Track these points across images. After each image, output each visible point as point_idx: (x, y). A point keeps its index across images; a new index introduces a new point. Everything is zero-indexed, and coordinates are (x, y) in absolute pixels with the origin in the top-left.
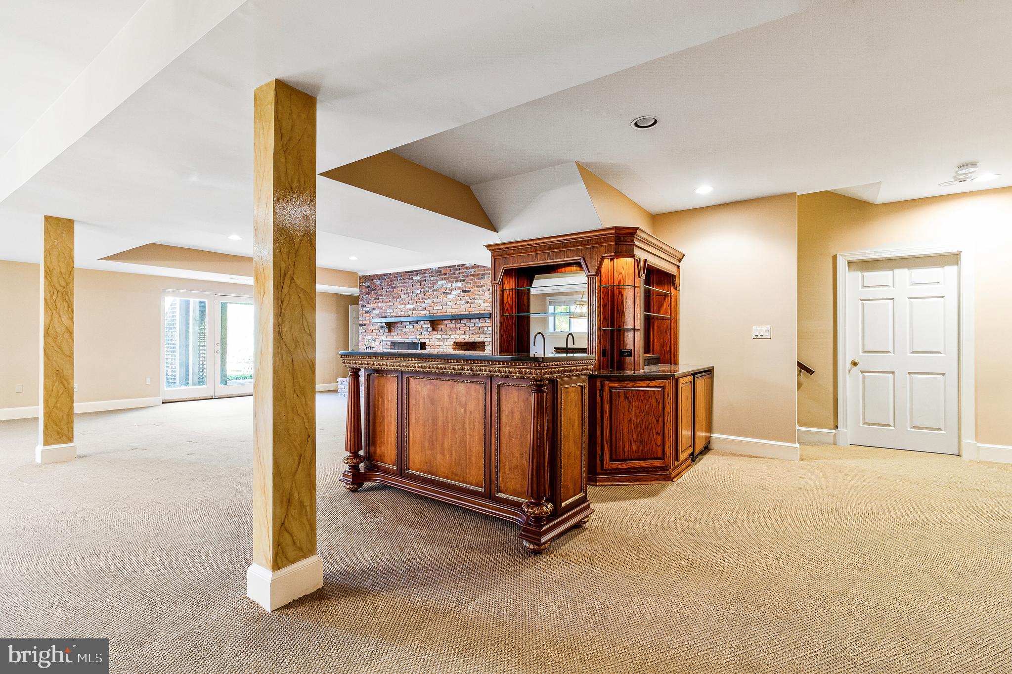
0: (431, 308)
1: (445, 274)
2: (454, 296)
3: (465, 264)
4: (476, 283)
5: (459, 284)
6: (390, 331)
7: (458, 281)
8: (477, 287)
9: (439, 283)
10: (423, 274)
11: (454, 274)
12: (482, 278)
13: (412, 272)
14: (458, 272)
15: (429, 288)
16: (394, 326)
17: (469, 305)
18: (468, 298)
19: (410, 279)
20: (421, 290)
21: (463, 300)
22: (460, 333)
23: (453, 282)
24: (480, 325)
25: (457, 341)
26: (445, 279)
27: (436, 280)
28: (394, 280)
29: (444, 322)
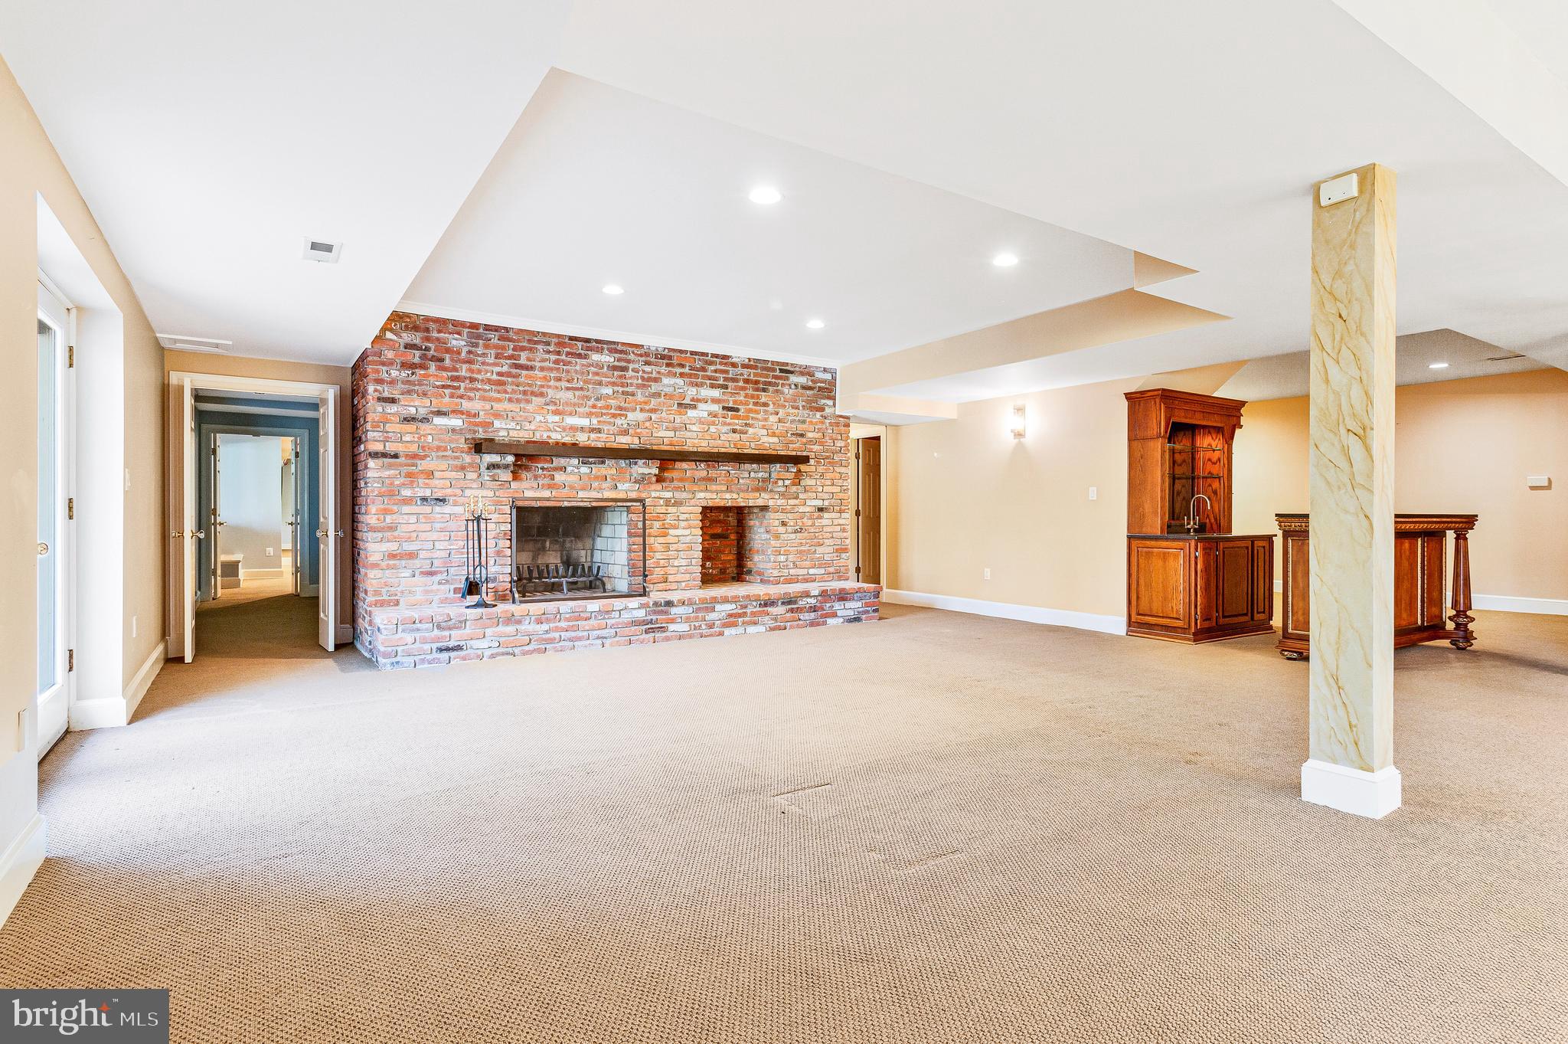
0: (645, 432)
1: (682, 366)
2: (705, 414)
3: (729, 357)
4: (752, 397)
5: (716, 393)
6: (516, 477)
7: (712, 386)
8: (756, 404)
9: (666, 381)
10: (621, 352)
11: (704, 369)
12: (764, 390)
13: (588, 341)
14: (713, 368)
15: (638, 386)
17: (737, 435)
18: (738, 424)
19: (580, 356)
20: (616, 388)
21: (725, 424)
22: (719, 488)
23: (702, 385)
24: (760, 475)
25: (711, 504)
26: (682, 375)
27: (659, 373)
28: (523, 349)
29: (678, 465)
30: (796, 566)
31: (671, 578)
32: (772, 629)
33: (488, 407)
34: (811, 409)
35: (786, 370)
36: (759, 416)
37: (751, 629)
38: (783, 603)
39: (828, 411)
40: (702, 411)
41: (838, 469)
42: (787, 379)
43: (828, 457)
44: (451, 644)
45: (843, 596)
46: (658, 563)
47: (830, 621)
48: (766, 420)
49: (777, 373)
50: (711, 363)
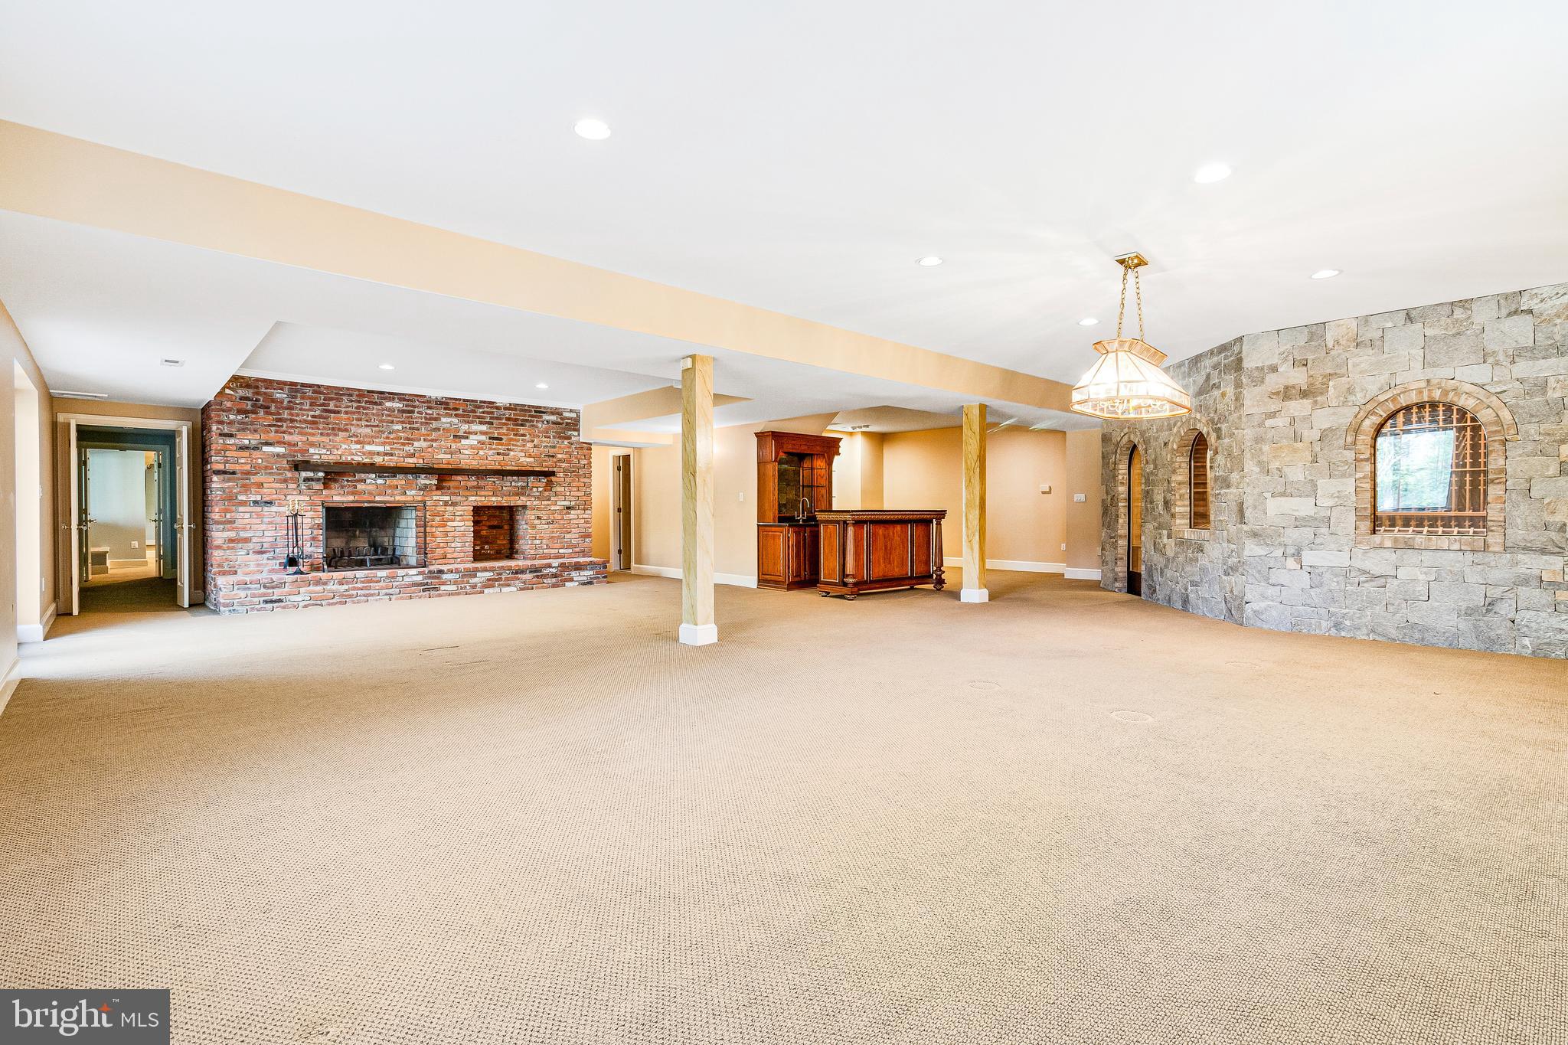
0: (427, 455)
1: (456, 409)
2: (475, 442)
3: (493, 403)
4: (513, 430)
5: (484, 428)
6: (326, 486)
7: (480, 423)
8: (515, 435)
9: (444, 420)
10: (408, 400)
11: (473, 411)
12: (522, 425)
13: (382, 393)
14: (480, 410)
15: (422, 424)
16: (335, 481)
17: (501, 457)
18: (502, 449)
19: (376, 403)
20: (404, 425)
21: (491, 449)
22: (486, 493)
23: (472, 422)
24: (519, 484)
25: (480, 504)
26: (456, 415)
27: (438, 414)
28: (332, 399)
29: (454, 478)
30: (548, 547)
31: (449, 556)
32: (521, 589)
33: (305, 439)
34: (560, 438)
35: (539, 411)
36: (518, 443)
37: (505, 589)
38: (530, 572)
39: (574, 439)
40: (473, 440)
41: (582, 480)
42: (541, 417)
43: (574, 472)
44: (275, 598)
45: (578, 567)
46: (439, 545)
47: (567, 584)
48: (524, 446)
49: (533, 413)
50: (480, 407)
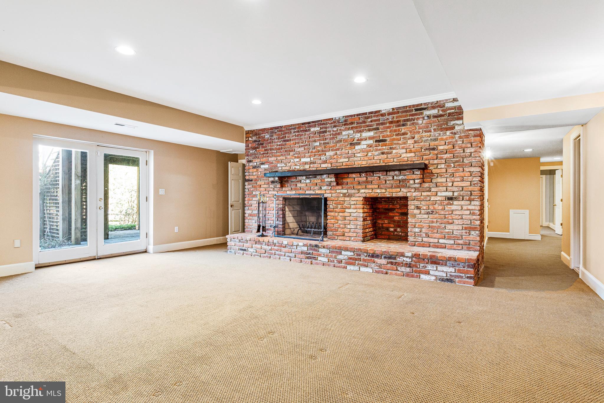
0: (333, 161)
1: (352, 123)
2: (365, 146)
3: (379, 111)
4: (395, 131)
5: (371, 134)
6: (282, 186)
7: (369, 130)
8: (397, 135)
9: (344, 133)
10: (323, 124)
11: (364, 122)
12: (403, 125)
13: (309, 123)
14: (369, 120)
15: (330, 139)
16: (287, 181)
17: (385, 156)
18: (385, 149)
19: (306, 131)
20: (321, 142)
21: (377, 150)
22: (373, 186)
23: (363, 131)
24: (400, 178)
25: (368, 195)
26: (352, 128)
27: (340, 130)
28: (286, 133)
29: (350, 175)
30: (427, 236)
31: (346, 234)
32: (376, 272)
33: (276, 159)
34: (441, 130)
35: (419, 109)
36: (400, 142)
37: (363, 269)
38: (385, 258)
39: (457, 128)
40: (364, 145)
41: (467, 169)
42: (422, 114)
43: (457, 162)
44: (243, 248)
45: (435, 261)
46: (339, 226)
47: (423, 276)
48: (404, 143)
49: (414, 112)
50: (368, 118)
